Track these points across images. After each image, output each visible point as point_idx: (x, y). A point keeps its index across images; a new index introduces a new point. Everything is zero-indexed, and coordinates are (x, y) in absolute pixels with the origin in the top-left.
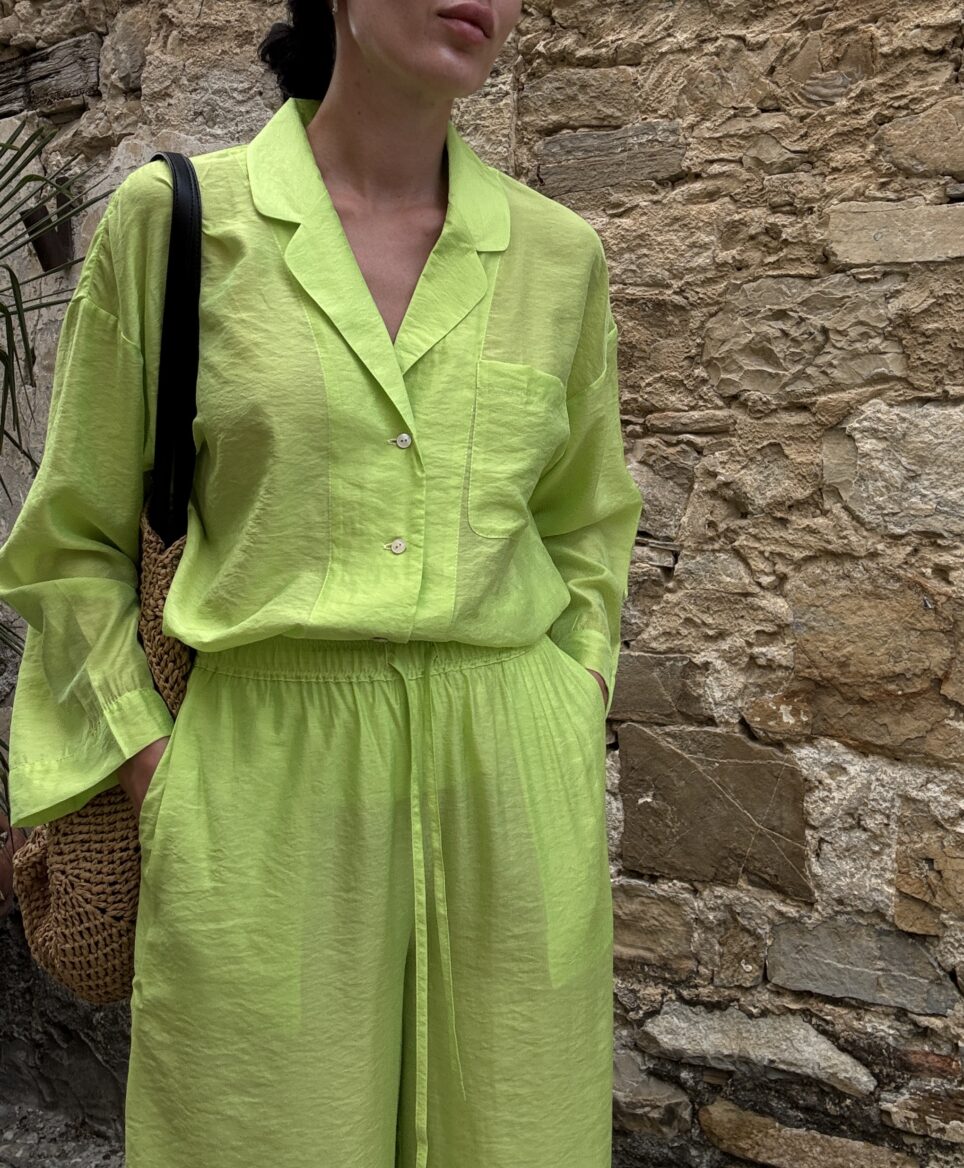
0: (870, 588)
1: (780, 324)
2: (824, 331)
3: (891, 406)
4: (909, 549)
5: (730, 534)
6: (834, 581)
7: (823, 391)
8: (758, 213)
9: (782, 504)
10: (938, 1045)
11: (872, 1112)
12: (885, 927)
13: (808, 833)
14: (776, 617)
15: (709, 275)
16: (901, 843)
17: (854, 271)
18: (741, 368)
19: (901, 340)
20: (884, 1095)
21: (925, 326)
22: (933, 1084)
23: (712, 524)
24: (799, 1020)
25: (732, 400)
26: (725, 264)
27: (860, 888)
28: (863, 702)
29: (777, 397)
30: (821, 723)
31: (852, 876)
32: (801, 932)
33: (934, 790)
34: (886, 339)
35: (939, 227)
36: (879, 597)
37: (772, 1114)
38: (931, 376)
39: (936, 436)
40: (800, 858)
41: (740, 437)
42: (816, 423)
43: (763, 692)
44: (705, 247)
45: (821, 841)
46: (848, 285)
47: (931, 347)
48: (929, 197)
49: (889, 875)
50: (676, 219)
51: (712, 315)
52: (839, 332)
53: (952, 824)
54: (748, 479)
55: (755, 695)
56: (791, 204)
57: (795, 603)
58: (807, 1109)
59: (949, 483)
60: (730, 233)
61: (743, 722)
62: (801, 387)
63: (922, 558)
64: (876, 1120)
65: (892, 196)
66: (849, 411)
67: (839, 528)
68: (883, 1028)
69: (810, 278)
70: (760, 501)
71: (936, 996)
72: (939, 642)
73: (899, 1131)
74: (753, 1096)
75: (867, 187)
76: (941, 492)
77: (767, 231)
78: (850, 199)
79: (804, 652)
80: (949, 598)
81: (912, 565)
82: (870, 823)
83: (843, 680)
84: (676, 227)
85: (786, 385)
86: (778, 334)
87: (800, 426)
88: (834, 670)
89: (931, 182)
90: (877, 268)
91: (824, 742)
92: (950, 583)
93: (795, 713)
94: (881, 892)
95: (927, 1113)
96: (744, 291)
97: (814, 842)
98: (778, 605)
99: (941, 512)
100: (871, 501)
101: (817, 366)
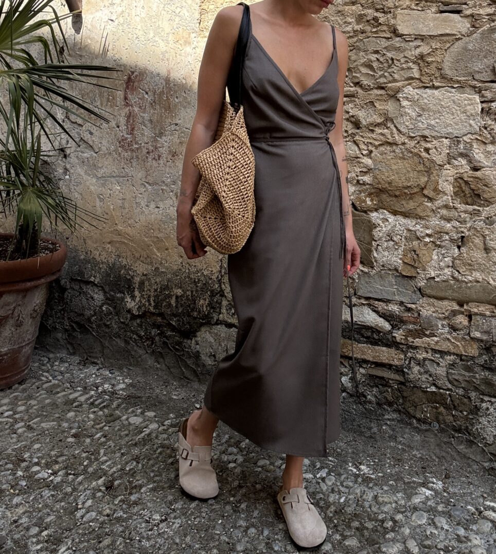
0: (401, 155)
1: (376, 56)
2: (392, 59)
3: (414, 89)
4: (416, 142)
5: (353, 135)
6: (389, 153)
7: (390, 82)
8: (370, 11)
9: (372, 124)
10: (413, 314)
11: (389, 337)
12: (398, 274)
13: (373, 242)
14: (367, 166)
15: (351, 35)
16: (405, 245)
17: (404, 37)
18: (361, 72)
19: (419, 64)
20: (394, 331)
21: (428, 60)
22: (411, 327)
23: (346, 131)
24: (366, 307)
25: (357, 84)
26: (357, 31)
27: (390, 261)
28: (396, 196)
29: (373, 84)
30: (381, 204)
31: (388, 257)
32: (369, 277)
33: (418, 227)
34: (414, 63)
35: (436, 22)
36: (404, 159)
37: (355, 340)
38: (429, 78)
39: (429, 101)
40: (370, 251)
41: (359, 99)
42: (387, 94)
43: (361, 193)
44: (350, 23)
45: (378, 245)
46: (402, 42)
47: (429, 67)
48: (433, 10)
49: (400, 256)
50: (339, 12)
51: (351, 51)
52: (397, 60)
53: (424, 238)
54: (361, 114)
55: (358, 194)
56: (383, 9)
57: (374, 161)
58: (367, 338)
59: (432, 118)
60: (360, 18)
61: (353, 204)
62: (382, 80)
63: (420, 145)
64: (391, 340)
65: (420, 9)
66: (398, 90)
67: (392, 134)
68: (394, 308)
69: (388, 38)
70: (364, 123)
71: (414, 297)
72: (424, 175)
73: (398, 343)
74: (348, 334)
75: (411, 5)
76: (429, 121)
77: (374, 19)
78: (405, 9)
79: (376, 178)
80: (428, 159)
81: (416, 148)
82: (395, 239)
83: (389, 188)
84: (339, 14)
85: (377, 79)
86: (375, 59)
87: (381, 95)
88: (387, 185)
89: (434, 5)
90: (412, 36)
91: (381, 211)
92: (429, 154)
93: (372, 200)
94: (397, 262)
95: (408, 336)
96: (364, 42)
97: (376, 246)
98: (368, 161)
99: (428, 129)
100: (405, 124)
101: (389, 73)
